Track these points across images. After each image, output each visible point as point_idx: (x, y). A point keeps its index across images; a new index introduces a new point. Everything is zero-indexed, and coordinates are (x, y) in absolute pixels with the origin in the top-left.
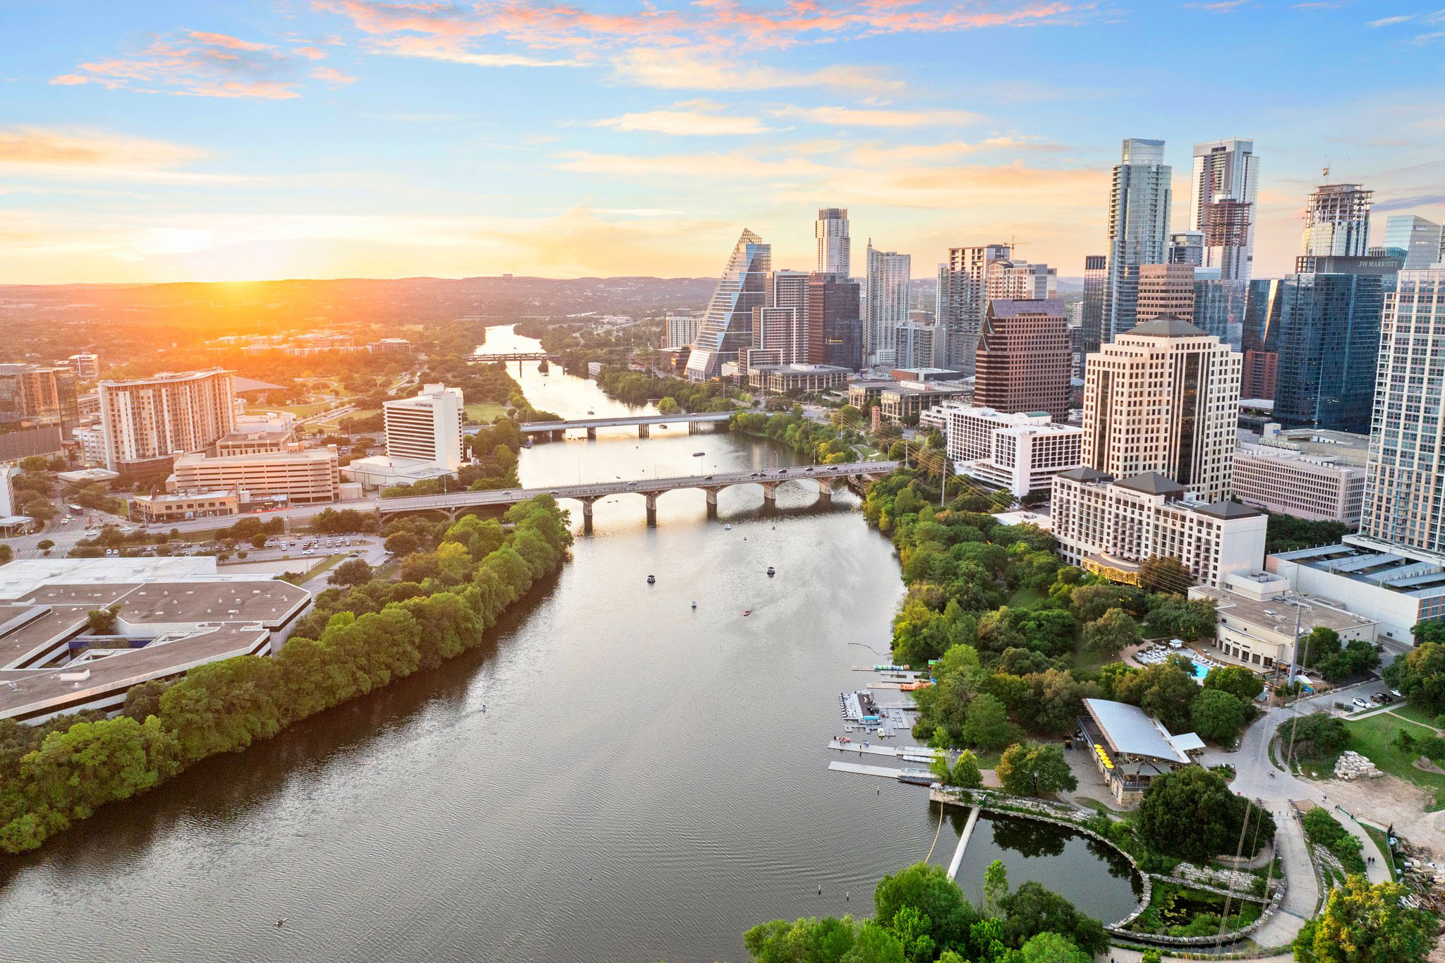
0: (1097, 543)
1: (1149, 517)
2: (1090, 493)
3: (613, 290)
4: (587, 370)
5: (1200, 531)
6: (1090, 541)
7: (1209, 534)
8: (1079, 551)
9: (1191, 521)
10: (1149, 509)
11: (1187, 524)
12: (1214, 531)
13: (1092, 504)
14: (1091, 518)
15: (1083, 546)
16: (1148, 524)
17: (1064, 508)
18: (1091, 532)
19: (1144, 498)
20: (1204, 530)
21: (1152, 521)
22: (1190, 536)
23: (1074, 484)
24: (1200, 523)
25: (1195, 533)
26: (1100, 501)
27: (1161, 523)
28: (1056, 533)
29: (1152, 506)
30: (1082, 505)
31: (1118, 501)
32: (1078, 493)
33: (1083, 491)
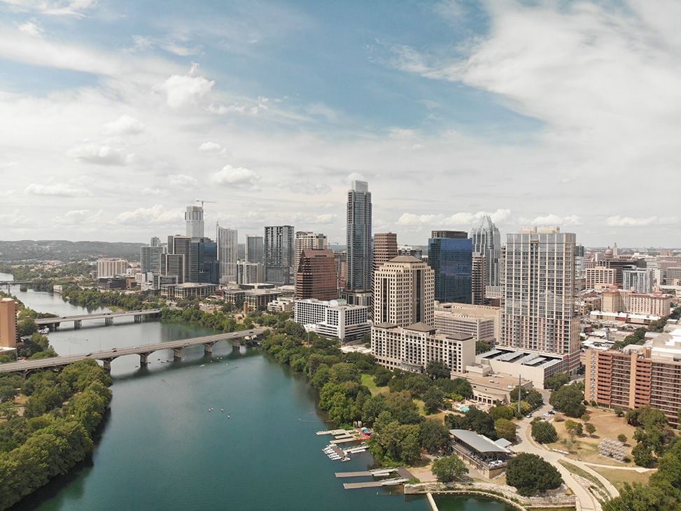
0: (397, 356)
1: (424, 342)
2: (392, 334)
3: (43, 247)
4: (53, 290)
5: (450, 347)
6: (393, 356)
7: (455, 348)
8: (388, 362)
9: (446, 343)
10: (424, 339)
11: (444, 344)
12: (457, 347)
13: (393, 338)
14: (393, 345)
15: (390, 359)
16: (424, 346)
17: (379, 342)
18: (393, 352)
19: (421, 334)
20: (453, 347)
21: (425, 344)
22: (446, 350)
23: (383, 330)
24: (450, 343)
25: (448, 348)
26: (397, 337)
27: (430, 345)
28: (375, 354)
29: (425, 337)
30: (388, 340)
31: (407, 336)
32: (385, 334)
33: (388, 333)
